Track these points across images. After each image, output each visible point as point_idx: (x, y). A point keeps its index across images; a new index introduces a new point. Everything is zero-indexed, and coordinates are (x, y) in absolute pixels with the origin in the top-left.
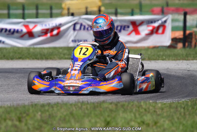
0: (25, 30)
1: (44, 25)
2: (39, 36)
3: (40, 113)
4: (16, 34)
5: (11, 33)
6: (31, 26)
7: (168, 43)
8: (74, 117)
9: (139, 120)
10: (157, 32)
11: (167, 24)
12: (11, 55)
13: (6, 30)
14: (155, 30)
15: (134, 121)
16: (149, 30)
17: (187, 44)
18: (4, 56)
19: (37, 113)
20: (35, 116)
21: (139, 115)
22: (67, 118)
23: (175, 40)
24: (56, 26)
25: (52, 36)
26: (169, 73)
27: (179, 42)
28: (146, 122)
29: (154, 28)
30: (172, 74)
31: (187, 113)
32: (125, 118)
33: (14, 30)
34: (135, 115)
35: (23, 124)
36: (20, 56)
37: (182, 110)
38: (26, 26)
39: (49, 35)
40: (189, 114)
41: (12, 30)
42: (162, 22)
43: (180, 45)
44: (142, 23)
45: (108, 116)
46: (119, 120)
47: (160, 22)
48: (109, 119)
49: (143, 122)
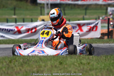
0: (16, 30)
1: (27, 27)
2: (24, 33)
3: (22, 60)
4: (11, 32)
5: (8, 31)
6: (20, 27)
7: (99, 36)
8: (42, 61)
9: (79, 62)
10: (93, 30)
11: (98, 25)
12: (8, 41)
13: (5, 29)
14: (91, 29)
15: (76, 63)
16: (88, 29)
17: (110, 37)
18: (4, 42)
19: (21, 59)
20: (19, 60)
21: (79, 59)
22: (38, 61)
23: (103, 34)
24: (34, 27)
25: (32, 32)
26: (98, 47)
27: (106, 36)
28: (83, 63)
29: (91, 27)
30: (100, 47)
31: (107, 59)
32: (71, 61)
33: (10, 29)
34: (77, 60)
35: (12, 64)
36: (13, 42)
37: (104, 58)
38: (17, 27)
39: (30, 32)
40: (108, 60)
41: (9, 30)
42: (96, 24)
43: (106, 37)
44: (84, 25)
45: (62, 60)
46: (68, 62)
47: (94, 24)
48: (61, 61)
49: (81, 63)
